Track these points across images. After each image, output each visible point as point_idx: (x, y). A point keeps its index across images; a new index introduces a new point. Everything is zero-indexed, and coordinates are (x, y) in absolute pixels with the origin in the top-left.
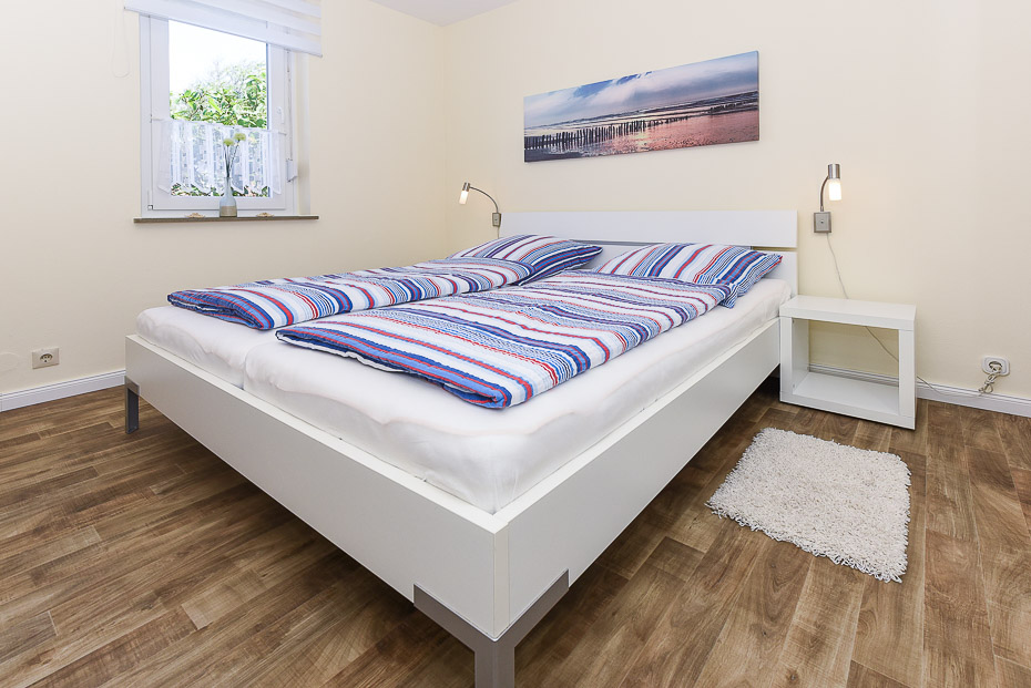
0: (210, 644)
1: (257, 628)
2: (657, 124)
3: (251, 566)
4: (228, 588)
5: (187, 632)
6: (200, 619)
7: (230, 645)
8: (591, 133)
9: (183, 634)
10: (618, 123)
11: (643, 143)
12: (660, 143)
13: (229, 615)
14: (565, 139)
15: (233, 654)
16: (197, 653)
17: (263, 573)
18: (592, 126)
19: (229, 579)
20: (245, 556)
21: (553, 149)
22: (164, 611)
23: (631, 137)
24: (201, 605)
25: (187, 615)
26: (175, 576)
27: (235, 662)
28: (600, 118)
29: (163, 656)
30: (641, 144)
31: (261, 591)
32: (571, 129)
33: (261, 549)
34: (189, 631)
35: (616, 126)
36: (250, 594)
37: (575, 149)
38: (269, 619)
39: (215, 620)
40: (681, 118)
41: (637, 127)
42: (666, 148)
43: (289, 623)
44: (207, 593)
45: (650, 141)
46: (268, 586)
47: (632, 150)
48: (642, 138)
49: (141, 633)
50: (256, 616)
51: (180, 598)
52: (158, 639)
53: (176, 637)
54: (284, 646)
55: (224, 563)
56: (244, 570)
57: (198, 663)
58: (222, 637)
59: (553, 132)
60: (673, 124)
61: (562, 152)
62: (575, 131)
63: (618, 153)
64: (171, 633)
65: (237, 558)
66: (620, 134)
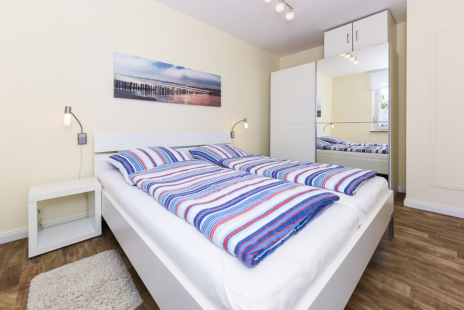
0: (412, 282)
1: (398, 273)
2: (192, 93)
3: (379, 283)
4: (392, 286)
5: (414, 290)
6: (408, 289)
7: (408, 277)
8: (163, 89)
9: (416, 291)
10: (176, 88)
11: (187, 100)
12: (193, 101)
13: (400, 281)
14: (147, 89)
15: (408, 275)
16: (416, 284)
17: (379, 279)
18: (164, 85)
19: (389, 288)
20: (376, 287)
21: (139, 93)
22: (416, 301)
23: (182, 96)
24: (404, 291)
25: (411, 293)
26: (402, 307)
27: (410, 274)
28: (166, 82)
29: (425, 292)
30: (186, 100)
31: (386, 276)
32: (151, 84)
33: (369, 283)
34: (413, 289)
35: (176, 89)
36: (389, 280)
37: (153, 96)
38: (393, 271)
39: (405, 284)
40: (201, 93)
41: (184, 92)
42: (195, 104)
43: (390, 267)
44: (399, 291)
45: (190, 100)
46: (383, 275)
47: (182, 102)
48: (186, 97)
49: (428, 304)
50: (394, 275)
51: (408, 299)
52: (423, 296)
53: (418, 292)
54: (396, 266)
55: (383, 292)
56: (382, 285)
57: (418, 282)
58: (407, 280)
59: (139, 83)
60: (198, 95)
61: (145, 96)
62: (153, 86)
63: (176, 103)
64: (419, 294)
65: (379, 289)
66: (177, 94)
